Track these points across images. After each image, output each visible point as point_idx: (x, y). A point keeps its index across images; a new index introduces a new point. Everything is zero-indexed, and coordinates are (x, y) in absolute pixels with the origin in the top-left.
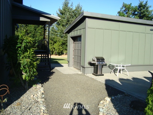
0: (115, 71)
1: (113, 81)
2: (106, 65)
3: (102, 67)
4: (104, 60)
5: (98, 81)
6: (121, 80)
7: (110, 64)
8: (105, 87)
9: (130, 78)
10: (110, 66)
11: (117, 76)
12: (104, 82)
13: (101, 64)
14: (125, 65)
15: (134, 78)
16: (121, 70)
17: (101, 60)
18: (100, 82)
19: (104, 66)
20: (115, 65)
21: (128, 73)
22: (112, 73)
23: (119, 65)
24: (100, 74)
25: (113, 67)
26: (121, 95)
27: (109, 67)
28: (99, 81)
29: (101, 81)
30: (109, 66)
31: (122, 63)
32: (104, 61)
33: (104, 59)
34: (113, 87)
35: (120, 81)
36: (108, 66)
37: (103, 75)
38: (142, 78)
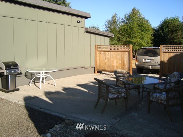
0: (35, 81)
1: (36, 98)
2: (21, 74)
3: (16, 77)
4: (18, 66)
5: (12, 102)
6: (47, 94)
7: (27, 72)
8: (26, 112)
9: (60, 89)
10: (27, 74)
11: (39, 88)
12: (22, 103)
13: (14, 72)
14: (50, 71)
15: (65, 89)
16: (44, 78)
17: (12, 67)
18: (15, 103)
19: (17, 76)
20: (35, 72)
21: (54, 81)
22: (31, 85)
23: (41, 72)
24: (14, 88)
25: (32, 75)
26: (60, 125)
27: (25, 76)
28: (14, 101)
29: (17, 101)
30: (25, 74)
31: (44, 69)
32: (18, 68)
33: (17, 64)
34: (41, 110)
35: (47, 97)
36: (23, 74)
37: (18, 90)
38: (76, 86)
